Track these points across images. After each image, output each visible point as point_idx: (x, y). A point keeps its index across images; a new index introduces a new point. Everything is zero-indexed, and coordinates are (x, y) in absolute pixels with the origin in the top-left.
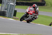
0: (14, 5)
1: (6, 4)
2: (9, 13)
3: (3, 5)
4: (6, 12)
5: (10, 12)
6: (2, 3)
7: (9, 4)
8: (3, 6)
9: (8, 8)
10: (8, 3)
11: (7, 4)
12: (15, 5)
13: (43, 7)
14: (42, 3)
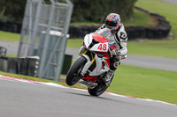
0: (61, 38)
1: (34, 34)
2: (46, 64)
3: (25, 37)
4: (35, 60)
5: (49, 62)
6: (23, 32)
7: (45, 35)
8: (24, 41)
9: (42, 49)
10: (44, 32)
11: (39, 34)
12: (65, 36)
13: (163, 42)
14: (159, 30)
